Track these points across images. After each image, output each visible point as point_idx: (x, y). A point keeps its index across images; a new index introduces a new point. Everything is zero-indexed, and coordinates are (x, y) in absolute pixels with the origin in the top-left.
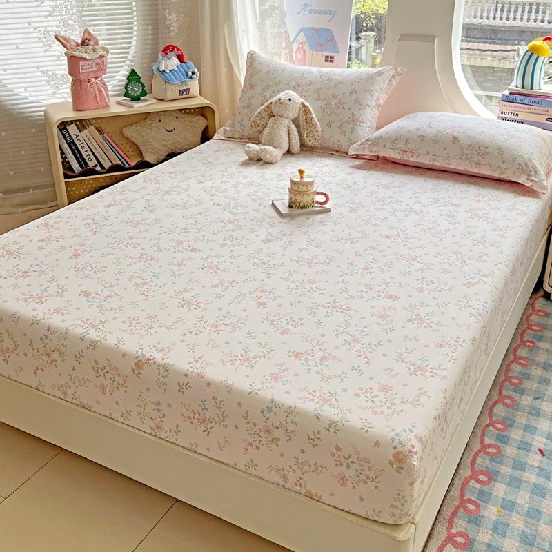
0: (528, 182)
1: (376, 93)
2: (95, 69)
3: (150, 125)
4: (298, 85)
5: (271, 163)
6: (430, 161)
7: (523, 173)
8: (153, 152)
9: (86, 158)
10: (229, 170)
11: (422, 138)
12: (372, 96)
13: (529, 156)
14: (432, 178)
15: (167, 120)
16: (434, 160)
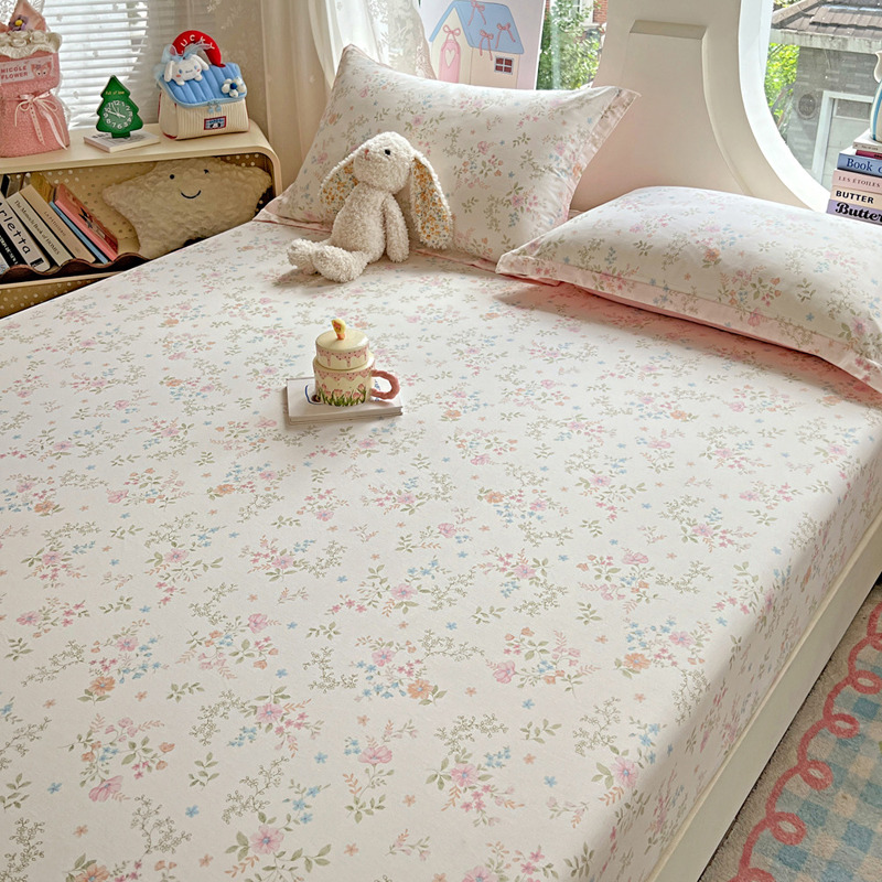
0: (861, 368)
1: (569, 144)
2: (31, 76)
3: (154, 183)
4: (417, 121)
5: (339, 282)
6: (656, 301)
7: (849, 347)
8: (156, 235)
9: (19, 247)
10: (243, 295)
11: (643, 250)
12: (560, 149)
13: (866, 307)
14: (657, 337)
15: (186, 176)
16: (665, 299)
